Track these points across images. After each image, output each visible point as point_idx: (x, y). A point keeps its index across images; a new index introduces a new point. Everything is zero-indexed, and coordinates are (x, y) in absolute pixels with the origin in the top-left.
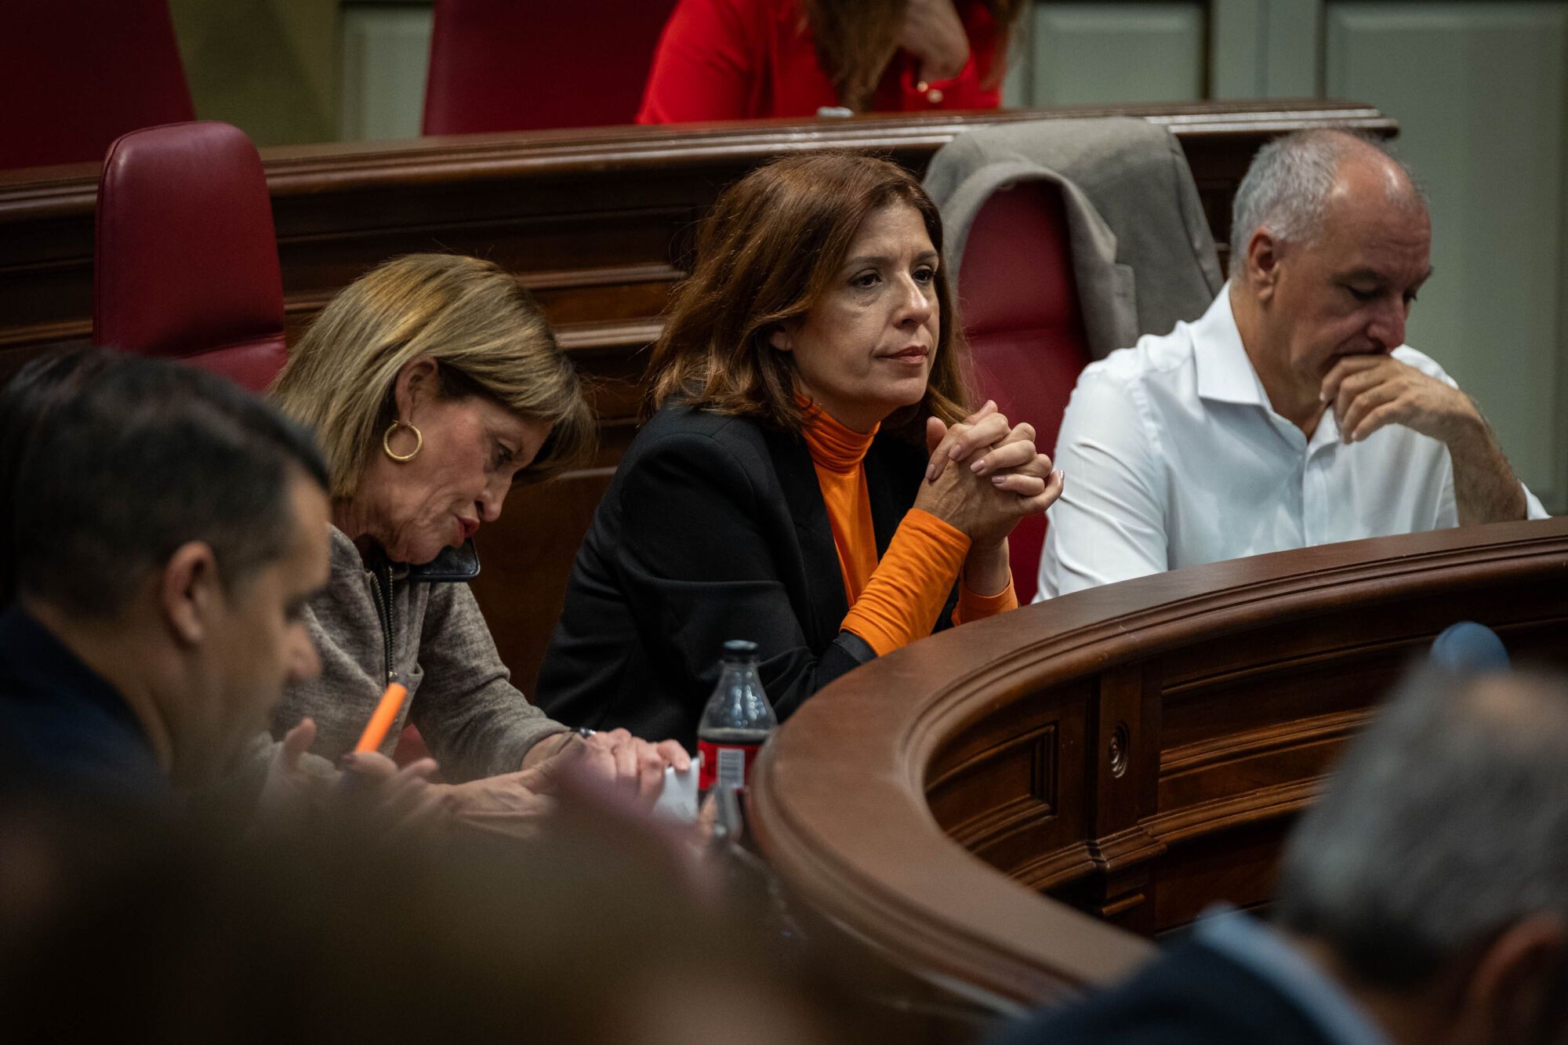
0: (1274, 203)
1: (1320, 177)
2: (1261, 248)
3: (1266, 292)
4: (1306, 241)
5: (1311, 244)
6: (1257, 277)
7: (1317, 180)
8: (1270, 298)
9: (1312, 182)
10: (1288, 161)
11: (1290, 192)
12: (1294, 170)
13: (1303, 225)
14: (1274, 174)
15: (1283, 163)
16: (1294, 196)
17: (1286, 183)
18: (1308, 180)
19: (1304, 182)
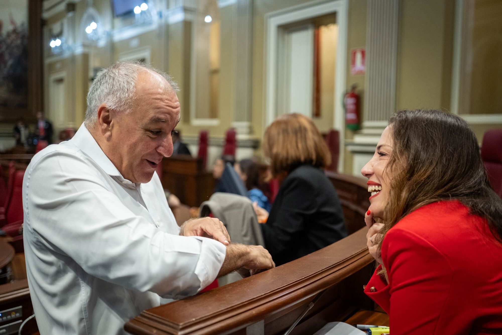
0: (108, 94)
1: (129, 80)
2: (103, 114)
3: (108, 133)
4: (125, 110)
5: (128, 111)
6: (103, 127)
7: (128, 82)
8: (110, 136)
9: (126, 83)
10: (112, 75)
11: (116, 88)
12: (116, 78)
13: (122, 104)
14: (107, 82)
15: (110, 76)
16: (117, 90)
17: (113, 85)
18: (124, 82)
19: (122, 83)
